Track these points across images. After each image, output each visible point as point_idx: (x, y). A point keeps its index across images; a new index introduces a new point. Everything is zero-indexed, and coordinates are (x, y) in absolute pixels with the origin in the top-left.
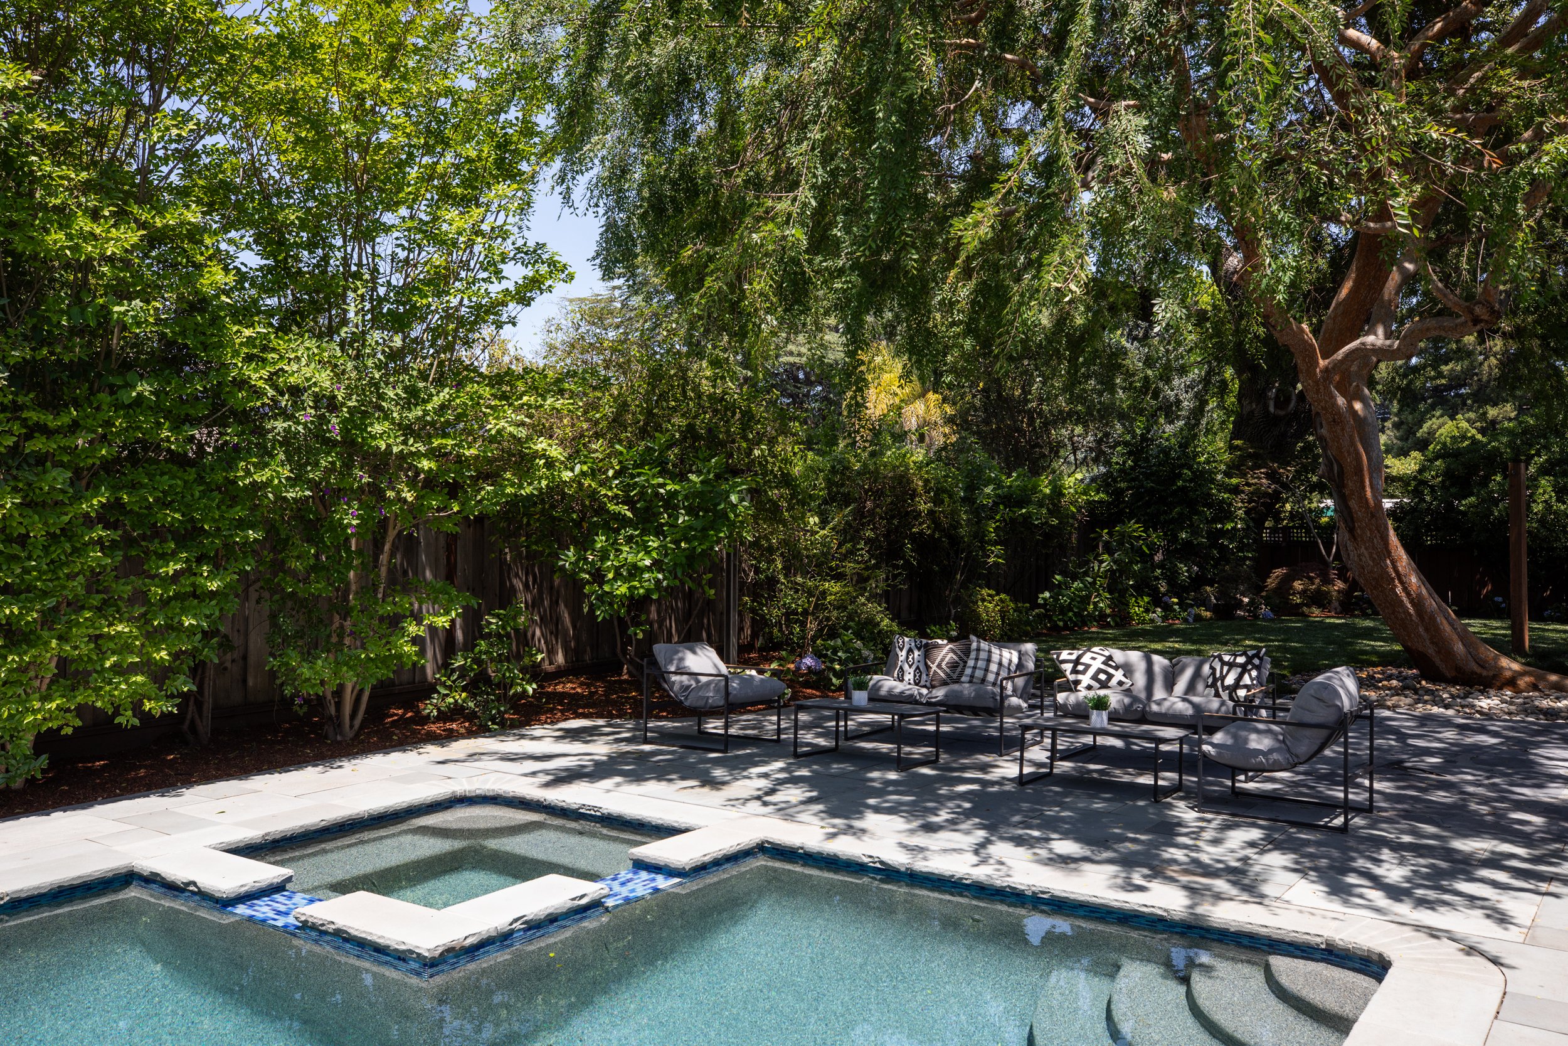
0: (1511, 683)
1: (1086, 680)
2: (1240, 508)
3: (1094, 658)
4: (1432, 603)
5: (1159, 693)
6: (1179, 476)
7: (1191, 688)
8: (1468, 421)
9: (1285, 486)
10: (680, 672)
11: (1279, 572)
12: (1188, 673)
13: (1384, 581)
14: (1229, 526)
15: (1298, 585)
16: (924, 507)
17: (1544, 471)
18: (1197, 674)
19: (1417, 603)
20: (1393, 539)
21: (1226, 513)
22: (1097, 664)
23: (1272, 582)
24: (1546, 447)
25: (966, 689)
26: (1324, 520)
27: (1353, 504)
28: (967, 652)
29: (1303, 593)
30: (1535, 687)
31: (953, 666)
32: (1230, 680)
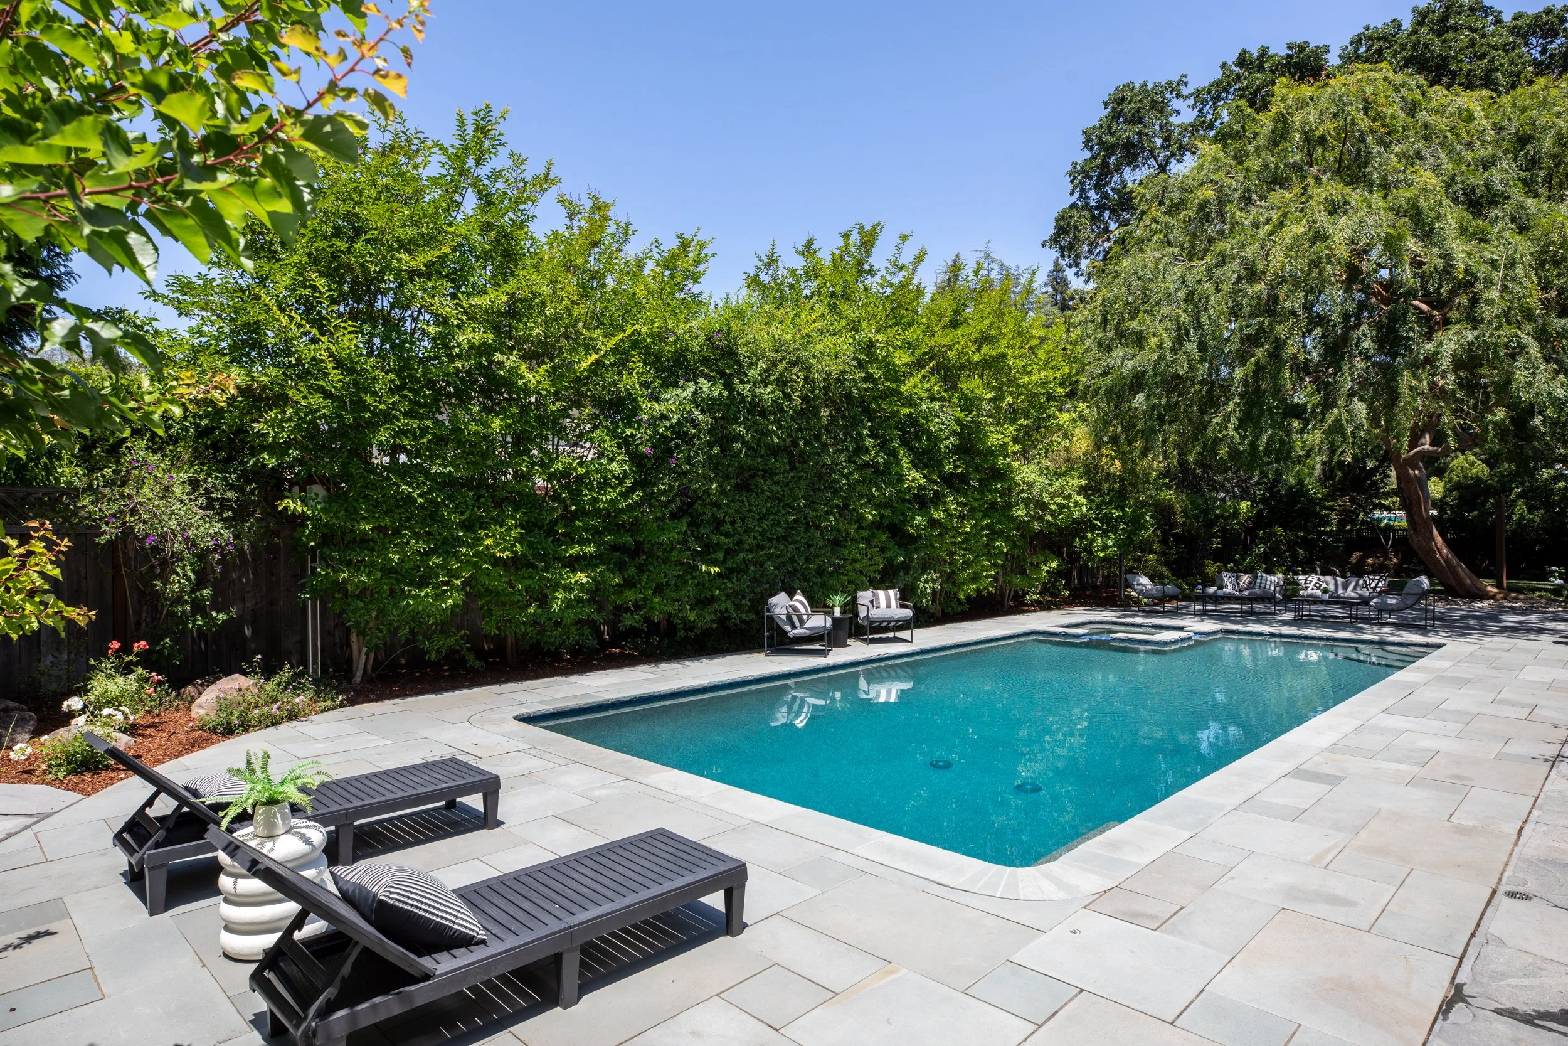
0: (1493, 597)
1: (1311, 586)
2: (1334, 518)
3: (1313, 579)
4: (1455, 561)
5: (1340, 591)
6: (1299, 502)
7: (1354, 589)
8: (1475, 455)
9: (1360, 506)
10: (1139, 585)
11: (1357, 554)
12: (1353, 584)
13: (1431, 552)
14: (1328, 529)
15: (1370, 561)
16: (1180, 520)
17: (1519, 496)
18: (1357, 584)
19: (1446, 560)
20: (1435, 532)
21: (1325, 522)
22: (1315, 581)
23: (1353, 560)
24: (1522, 483)
25: (1258, 591)
26: (1382, 525)
27: (1416, 517)
28: (1256, 577)
29: (1372, 565)
30: (1505, 598)
31: (1250, 583)
32: (1373, 585)
